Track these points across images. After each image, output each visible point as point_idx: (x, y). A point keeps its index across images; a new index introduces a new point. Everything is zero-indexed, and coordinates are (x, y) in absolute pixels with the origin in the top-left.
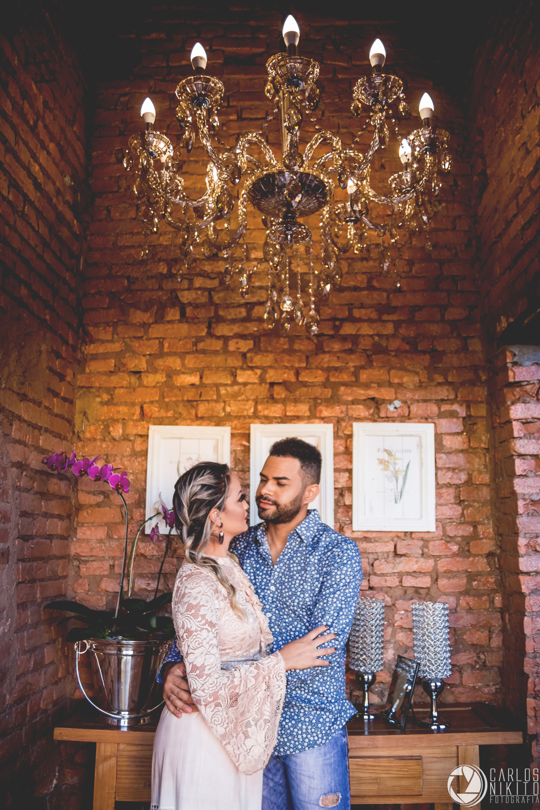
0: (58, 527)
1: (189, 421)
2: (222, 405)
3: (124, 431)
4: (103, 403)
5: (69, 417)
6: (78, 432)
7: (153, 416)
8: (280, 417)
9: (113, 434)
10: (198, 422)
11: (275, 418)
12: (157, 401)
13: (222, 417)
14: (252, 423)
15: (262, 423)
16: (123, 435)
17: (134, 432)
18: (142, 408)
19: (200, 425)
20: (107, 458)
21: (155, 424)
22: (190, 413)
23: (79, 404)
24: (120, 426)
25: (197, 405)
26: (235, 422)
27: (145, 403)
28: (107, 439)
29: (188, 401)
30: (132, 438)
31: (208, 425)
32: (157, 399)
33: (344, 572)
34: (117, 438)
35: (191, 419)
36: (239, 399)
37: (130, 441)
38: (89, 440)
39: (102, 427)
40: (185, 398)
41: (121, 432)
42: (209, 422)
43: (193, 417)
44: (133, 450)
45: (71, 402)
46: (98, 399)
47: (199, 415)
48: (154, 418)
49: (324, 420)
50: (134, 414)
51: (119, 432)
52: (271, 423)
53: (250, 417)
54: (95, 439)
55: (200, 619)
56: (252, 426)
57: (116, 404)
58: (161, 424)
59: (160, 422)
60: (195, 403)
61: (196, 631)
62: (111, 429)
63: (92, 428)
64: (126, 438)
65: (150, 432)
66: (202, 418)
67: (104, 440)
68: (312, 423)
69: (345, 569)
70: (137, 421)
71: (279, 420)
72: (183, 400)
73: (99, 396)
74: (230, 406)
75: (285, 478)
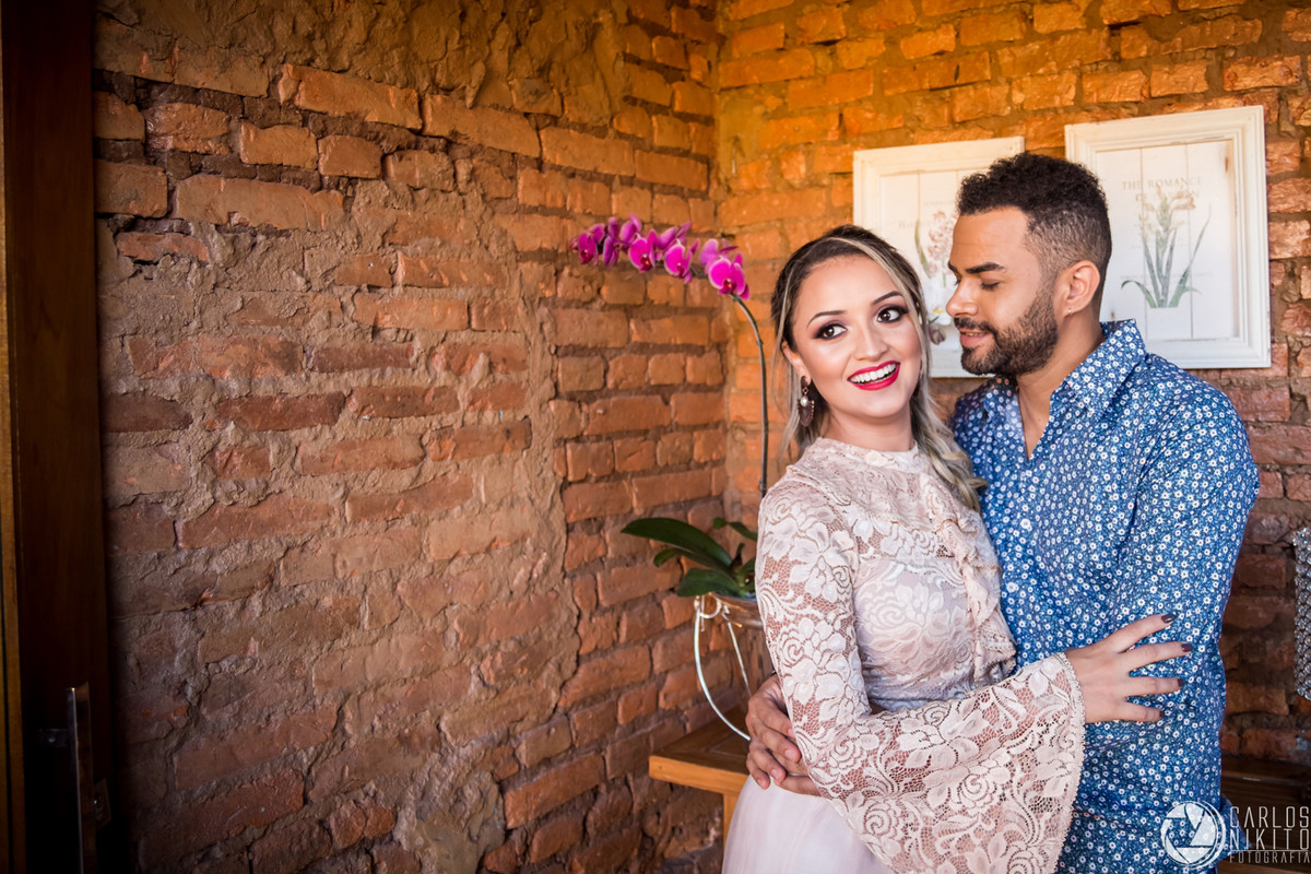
0: (695, 370)
1: (937, 133)
2: (1006, 89)
3: (809, 167)
4: (768, 116)
5: (703, 151)
6: (727, 180)
7: (864, 131)
8: (1136, 103)
9: (789, 177)
10: (957, 134)
11: (1124, 105)
12: (869, 98)
13: (1006, 117)
14: (1067, 123)
15: (1098, 120)
16: (808, 178)
17: (830, 167)
18: (841, 116)
19: (960, 139)
20: (782, 226)
21: (869, 147)
22: (938, 116)
23: (724, 123)
24: (801, 158)
25: (952, 96)
26: (1038, 124)
27: (846, 104)
28: (778, 188)
29: (932, 90)
30: (825, 182)
31: (977, 137)
32: (871, 93)
33: (1181, 482)
34: (797, 183)
35: (941, 129)
36: (1041, 71)
37: (823, 186)
38: (747, 192)
39: (768, 163)
40: (926, 86)
41: (803, 169)
42: (979, 130)
43: (945, 123)
44: (829, 204)
45: (709, 121)
46: (758, 110)
47: (958, 119)
48: (865, 135)
49: (1244, 96)
50: (825, 132)
51: (798, 170)
52: (1117, 117)
53: (1067, 109)
54: (758, 191)
55: (791, 594)
56: (1068, 128)
57: (790, 115)
58: (880, 144)
59: (879, 140)
60: (947, 92)
61: (786, 622)
62: (784, 165)
63: (752, 168)
64: (813, 183)
65: (857, 167)
66: (963, 123)
67: (774, 191)
68: (1213, 108)
69: (1185, 473)
70: (833, 144)
71: (1136, 110)
72: (921, 90)
73: (761, 103)
74: (1021, 90)
75: (990, 267)
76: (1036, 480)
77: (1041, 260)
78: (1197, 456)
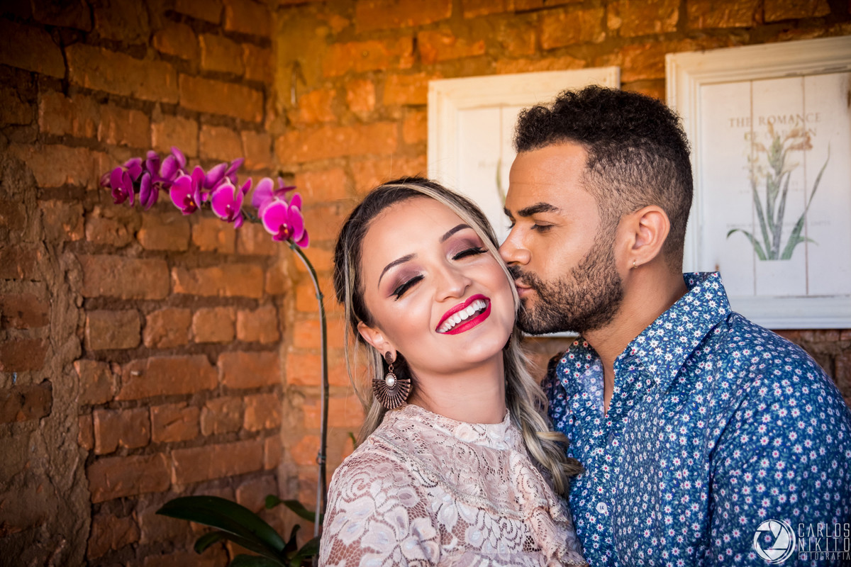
0: (246, 325)
1: (522, 62)
2: (601, 13)
3: (379, 98)
4: (331, 39)
5: (259, 77)
6: (285, 111)
7: (441, 58)
8: (747, 29)
9: (355, 109)
10: (545, 63)
11: (734, 31)
12: (447, 21)
13: (601, 45)
14: (669, 51)
15: (703, 49)
16: (377, 110)
17: (402, 99)
18: (415, 41)
19: (548, 69)
20: (348, 165)
21: (446, 75)
22: (523, 42)
23: (282, 46)
24: (370, 87)
25: (540, 20)
26: (634, 53)
27: (421, 28)
28: (344, 121)
29: (518, 12)
30: (397, 115)
31: (567, 67)
32: (449, 14)
33: (762, 474)
34: (364, 116)
35: (527, 57)
37: (394, 120)
38: (309, 125)
39: (333, 93)
40: (511, 7)
41: (371, 100)
42: (569, 59)
43: (531, 50)
44: (401, 140)
45: (265, 43)
46: (322, 31)
47: (546, 46)
48: (442, 63)
50: (397, 59)
51: (366, 101)
52: (724, 44)
53: (669, 36)
54: (321, 124)
56: (669, 58)
57: (358, 39)
58: (459, 74)
59: (456, 69)
60: (534, 16)
62: (351, 96)
63: (314, 98)
64: (383, 116)
65: (432, 98)
66: (552, 51)
67: (338, 124)
68: (836, 34)
69: (765, 463)
70: (407, 72)
71: (747, 37)
72: (506, 12)
73: (324, 23)
74: (618, 14)
75: (544, 207)
76: (609, 458)
77: (601, 201)
78: (778, 442)
